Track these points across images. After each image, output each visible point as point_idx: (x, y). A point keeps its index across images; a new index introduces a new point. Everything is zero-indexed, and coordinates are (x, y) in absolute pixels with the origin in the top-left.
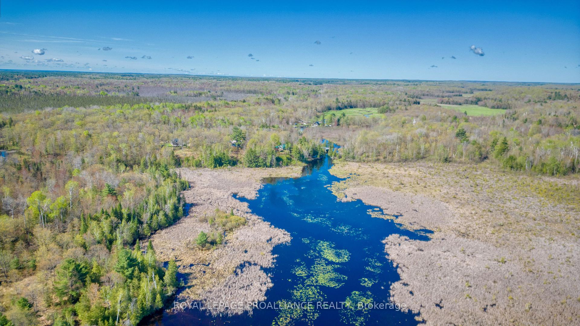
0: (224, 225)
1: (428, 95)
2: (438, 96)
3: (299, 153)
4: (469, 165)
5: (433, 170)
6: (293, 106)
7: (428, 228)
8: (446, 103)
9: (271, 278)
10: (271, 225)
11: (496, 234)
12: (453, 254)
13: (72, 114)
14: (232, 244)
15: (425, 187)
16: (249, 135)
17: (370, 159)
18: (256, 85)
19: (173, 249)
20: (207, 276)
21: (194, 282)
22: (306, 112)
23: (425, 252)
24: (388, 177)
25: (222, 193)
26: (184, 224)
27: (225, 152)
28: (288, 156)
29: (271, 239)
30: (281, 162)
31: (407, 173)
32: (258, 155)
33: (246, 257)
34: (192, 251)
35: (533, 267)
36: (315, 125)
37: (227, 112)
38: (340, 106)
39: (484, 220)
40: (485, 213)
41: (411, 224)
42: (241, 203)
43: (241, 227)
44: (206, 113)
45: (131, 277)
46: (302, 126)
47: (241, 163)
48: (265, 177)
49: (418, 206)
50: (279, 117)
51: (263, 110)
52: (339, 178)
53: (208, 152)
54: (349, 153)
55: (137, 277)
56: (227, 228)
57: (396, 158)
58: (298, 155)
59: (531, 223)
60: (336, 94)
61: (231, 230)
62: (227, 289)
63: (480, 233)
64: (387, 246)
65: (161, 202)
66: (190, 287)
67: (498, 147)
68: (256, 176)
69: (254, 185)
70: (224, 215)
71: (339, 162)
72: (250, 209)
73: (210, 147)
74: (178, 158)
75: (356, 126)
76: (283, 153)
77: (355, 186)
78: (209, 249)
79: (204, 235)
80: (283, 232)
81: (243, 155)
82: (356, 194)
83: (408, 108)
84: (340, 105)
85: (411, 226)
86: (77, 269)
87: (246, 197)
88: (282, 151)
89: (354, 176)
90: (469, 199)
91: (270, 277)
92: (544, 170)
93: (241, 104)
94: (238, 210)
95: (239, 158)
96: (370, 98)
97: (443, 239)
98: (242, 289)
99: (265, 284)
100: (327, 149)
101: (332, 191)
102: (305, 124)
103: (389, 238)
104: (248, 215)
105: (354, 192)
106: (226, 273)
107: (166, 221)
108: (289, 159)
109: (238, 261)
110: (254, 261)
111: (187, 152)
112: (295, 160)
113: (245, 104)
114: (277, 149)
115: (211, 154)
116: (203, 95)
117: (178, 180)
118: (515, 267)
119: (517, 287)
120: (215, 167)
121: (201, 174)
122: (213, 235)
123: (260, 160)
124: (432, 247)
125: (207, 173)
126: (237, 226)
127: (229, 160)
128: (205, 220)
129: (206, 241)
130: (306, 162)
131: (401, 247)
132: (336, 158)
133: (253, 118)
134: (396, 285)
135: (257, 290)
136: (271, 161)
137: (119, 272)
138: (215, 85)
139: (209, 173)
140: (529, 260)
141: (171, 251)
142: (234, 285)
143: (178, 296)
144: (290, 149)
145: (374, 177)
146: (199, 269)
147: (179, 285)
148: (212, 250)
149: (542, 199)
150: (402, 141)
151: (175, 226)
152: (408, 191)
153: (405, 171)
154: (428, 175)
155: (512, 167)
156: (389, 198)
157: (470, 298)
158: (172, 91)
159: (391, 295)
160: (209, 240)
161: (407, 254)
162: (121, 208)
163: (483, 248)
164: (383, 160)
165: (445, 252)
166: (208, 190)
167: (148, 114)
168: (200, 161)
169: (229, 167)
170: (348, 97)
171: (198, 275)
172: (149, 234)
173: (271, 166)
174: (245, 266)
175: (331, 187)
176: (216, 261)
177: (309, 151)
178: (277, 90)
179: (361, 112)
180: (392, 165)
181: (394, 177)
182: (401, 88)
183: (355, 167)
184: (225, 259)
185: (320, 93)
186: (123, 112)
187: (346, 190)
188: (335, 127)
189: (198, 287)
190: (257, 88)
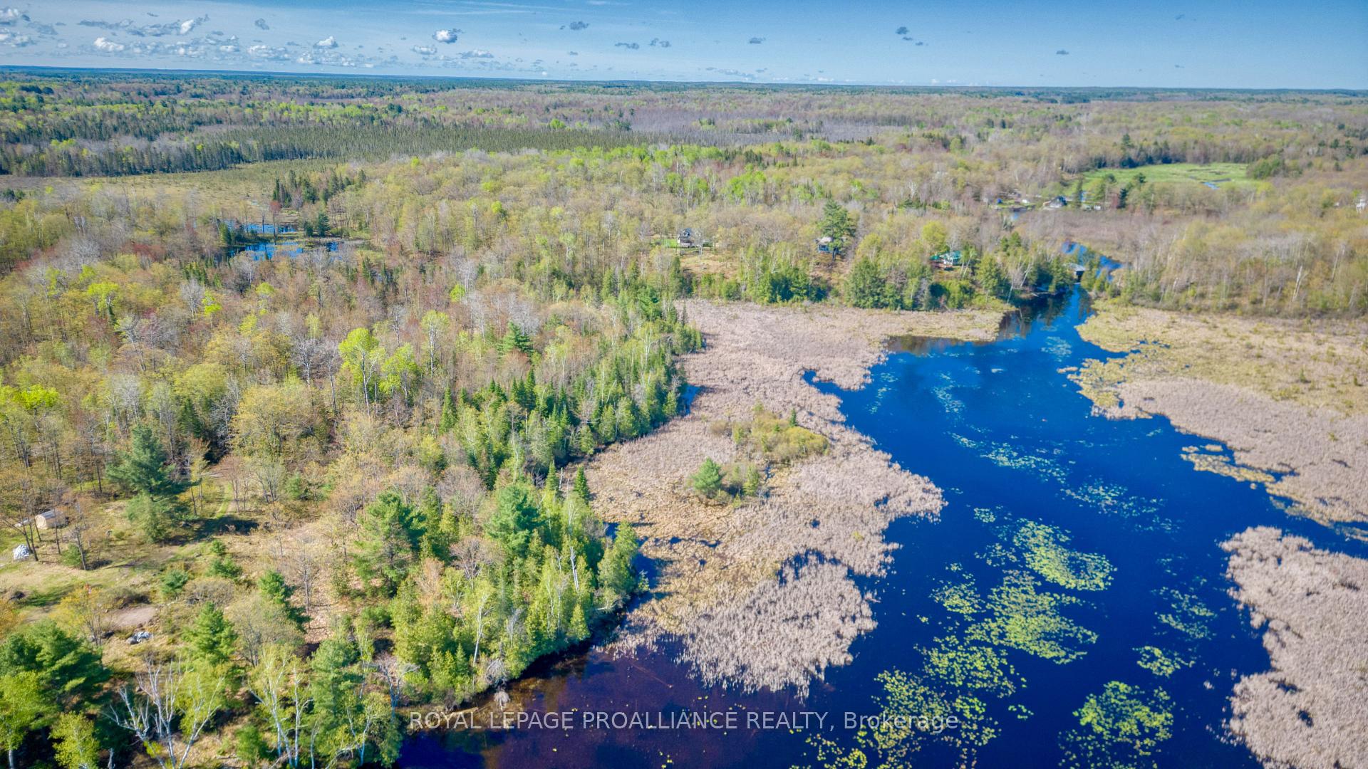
0: (769, 449)
3: (998, 274)
6: (998, 156)
9: (873, 606)
10: (893, 461)
13: (480, 166)
14: (781, 500)
16: (866, 225)
17: (1208, 302)
18: (907, 104)
19: (639, 495)
20: (708, 573)
21: (675, 584)
22: (1031, 172)
24: (1259, 356)
25: (777, 367)
26: (674, 434)
27: (800, 266)
28: (964, 283)
29: (885, 500)
30: (944, 297)
31: (1324, 349)
32: (882, 276)
33: (815, 540)
34: (682, 505)
36: (1052, 205)
37: (821, 168)
38: (1133, 157)
41: (1322, 500)
42: (822, 396)
43: (812, 457)
44: (771, 169)
45: (523, 551)
46: (1017, 206)
47: (837, 294)
48: (894, 333)
49: (1351, 450)
50: (954, 182)
51: (916, 164)
52: (1105, 351)
53: (758, 264)
54: (1144, 284)
55: (536, 555)
56: (776, 455)
57: (1293, 303)
58: (994, 282)
60: (1124, 124)
61: (786, 461)
62: (751, 615)
64: (1235, 561)
65: (628, 376)
66: (660, 596)
68: (871, 330)
69: (863, 352)
70: (774, 423)
71: (1112, 307)
72: (844, 413)
73: (764, 251)
74: (689, 276)
75: (1177, 211)
76: (952, 274)
77: (1151, 376)
78: (723, 505)
79: (713, 467)
80: (922, 485)
81: (844, 276)
82: (1152, 399)
83: (1345, 164)
84: (1132, 153)
85: (1321, 507)
86: (403, 517)
87: (837, 382)
88: (949, 269)
89: (1151, 347)
91: (869, 601)
93: (861, 148)
94: (811, 414)
95: (833, 281)
96: (1225, 137)
98: (791, 624)
99: (854, 618)
100: (1080, 268)
101: (1081, 384)
102: (1025, 201)
103: (1244, 535)
104: (835, 430)
105: (1147, 392)
106: (757, 573)
107: (634, 422)
108: (968, 291)
109: (789, 547)
110: (833, 553)
111: (711, 263)
112: (984, 295)
113: (871, 147)
114: (935, 264)
115: (764, 269)
116: (775, 130)
117: (678, 326)
120: (773, 301)
121: (736, 317)
122: (738, 471)
123: (888, 290)
125: (751, 314)
126: (803, 455)
127: (807, 287)
128: (726, 431)
129: (718, 485)
130: (1015, 301)
131: (1284, 568)
132: (1103, 294)
133: (885, 183)
134: (1255, 684)
135: (830, 632)
136: (917, 294)
137: (495, 536)
138: (808, 106)
139: (756, 315)
141: (633, 497)
142: (770, 608)
143: (630, 616)
144: (973, 265)
145: (1214, 355)
146: (691, 551)
147: (636, 586)
148: (730, 507)
150: (1318, 256)
151: (653, 438)
153: (1319, 343)
156: (1259, 417)
158: (704, 120)
159: (1236, 711)
160: (727, 481)
161: (1298, 591)
162: (533, 384)
164: (1249, 307)
166: (745, 357)
167: (638, 169)
168: (738, 285)
169: (806, 302)
170: (1159, 134)
171: (686, 568)
172: (591, 451)
173: (915, 306)
174: (807, 561)
175: (1078, 373)
176: (737, 538)
177: (1027, 272)
178: (961, 115)
179: (1194, 174)
180: (1276, 324)
181: (1280, 358)
182: (1326, 110)
183: (1159, 323)
184: (759, 537)
185: (1079, 124)
186: (583, 165)
187: (1123, 384)
188: (1115, 212)
189: (681, 599)
190: (910, 112)
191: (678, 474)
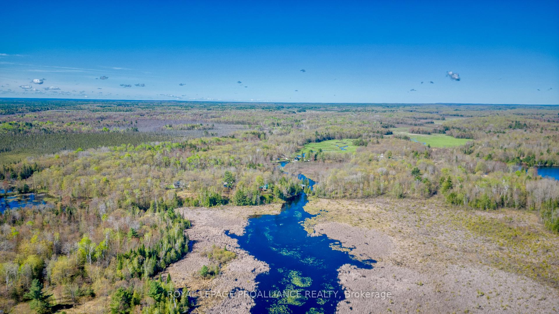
0: (220, 259)
1: (402, 123)
2: (411, 124)
3: (280, 191)
4: (419, 201)
5: (389, 206)
6: (277, 141)
7: (373, 259)
8: (417, 133)
10: (255, 258)
11: (423, 263)
12: (386, 279)
13: (88, 159)
14: (226, 274)
15: (379, 222)
16: (238, 177)
17: (338, 195)
18: (244, 115)
19: (184, 279)
20: (209, 298)
21: (201, 303)
22: (288, 147)
23: (367, 278)
24: (350, 213)
25: (217, 231)
26: (189, 258)
27: (219, 194)
28: (270, 195)
29: (254, 270)
30: (264, 200)
31: (367, 209)
32: (245, 195)
33: (237, 284)
34: (197, 280)
35: (442, 289)
36: (295, 160)
37: (218, 151)
38: (319, 139)
39: (417, 251)
40: (420, 245)
41: (361, 255)
42: (232, 239)
43: (232, 260)
44: (201, 152)
45: (159, 300)
46: (284, 161)
47: (231, 202)
48: (251, 214)
49: (369, 240)
50: (263, 154)
51: (250, 147)
53: (205, 194)
54: (321, 191)
55: (163, 300)
56: (222, 261)
57: (360, 195)
58: (278, 194)
59: (452, 253)
60: (316, 124)
61: (225, 262)
62: (224, 307)
63: (411, 262)
64: (340, 274)
65: (172, 241)
66: (198, 307)
67: (444, 184)
68: (243, 214)
69: (242, 222)
70: (219, 250)
71: (313, 199)
72: (239, 244)
73: (207, 188)
74: (180, 199)
75: (331, 161)
76: (266, 192)
77: (322, 222)
78: (209, 278)
79: (206, 268)
80: (264, 264)
81: (233, 195)
82: (322, 229)
83: (380, 140)
84: (319, 137)
85: (360, 257)
87: (236, 234)
88: (265, 191)
89: (323, 212)
90: (411, 233)
91: (253, 299)
92: (478, 205)
93: (231, 140)
94: (229, 246)
95: (230, 197)
96: (347, 129)
97: (382, 268)
98: (234, 308)
99: (250, 304)
100: (303, 186)
101: (304, 227)
102: (287, 159)
103: (342, 267)
104: (238, 250)
105: (321, 227)
107: (176, 256)
108: (271, 197)
109: (230, 287)
110: (242, 287)
111: (187, 194)
112: (276, 198)
113: (234, 139)
114: (261, 189)
116: (196, 128)
117: (182, 220)
118: (429, 289)
119: (426, 303)
120: (211, 206)
121: (199, 213)
122: (212, 267)
123: (247, 199)
124: (373, 274)
125: (204, 211)
126: (229, 260)
127: (221, 200)
128: (205, 255)
129: (207, 273)
131: (350, 274)
132: (310, 195)
133: (241, 156)
134: (341, 303)
135: (244, 308)
136: (256, 200)
137: (151, 297)
138: (206, 117)
139: (206, 212)
140: (441, 283)
141: (182, 280)
142: (228, 305)
144: (272, 189)
145: (339, 213)
147: (190, 305)
148: (211, 279)
149: (469, 231)
150: (365, 180)
151: (183, 260)
152: (364, 226)
153: (366, 207)
154: (383, 211)
155: (453, 203)
156: (349, 232)
157: (391, 311)
158: (168, 125)
159: (337, 310)
160: (209, 271)
161: (353, 279)
162: (144, 248)
163: (410, 274)
164: (349, 196)
165: (381, 278)
166: (205, 228)
167: (151, 155)
168: (198, 201)
169: (222, 205)
170: (326, 129)
171: (203, 298)
172: (165, 267)
173: (256, 204)
175: (304, 223)
176: (215, 287)
177: (288, 189)
178: (263, 121)
179: (338, 144)
180: (355, 202)
181: (356, 213)
182: (377, 116)
183: (325, 203)
184: (221, 286)
185: (302, 123)
186: (130, 156)
187: (316, 226)
188: (313, 162)
189: (203, 306)
190: (245, 119)
191: (194, 271)
